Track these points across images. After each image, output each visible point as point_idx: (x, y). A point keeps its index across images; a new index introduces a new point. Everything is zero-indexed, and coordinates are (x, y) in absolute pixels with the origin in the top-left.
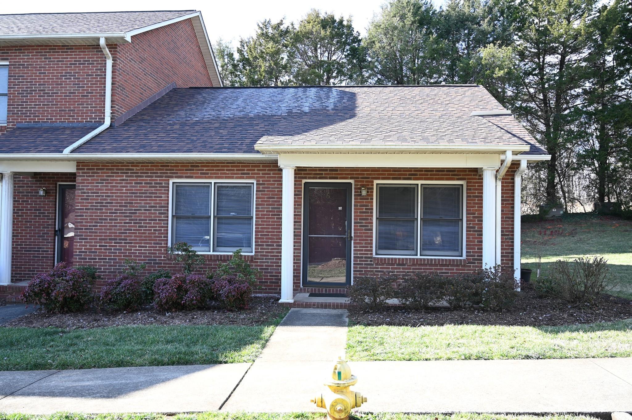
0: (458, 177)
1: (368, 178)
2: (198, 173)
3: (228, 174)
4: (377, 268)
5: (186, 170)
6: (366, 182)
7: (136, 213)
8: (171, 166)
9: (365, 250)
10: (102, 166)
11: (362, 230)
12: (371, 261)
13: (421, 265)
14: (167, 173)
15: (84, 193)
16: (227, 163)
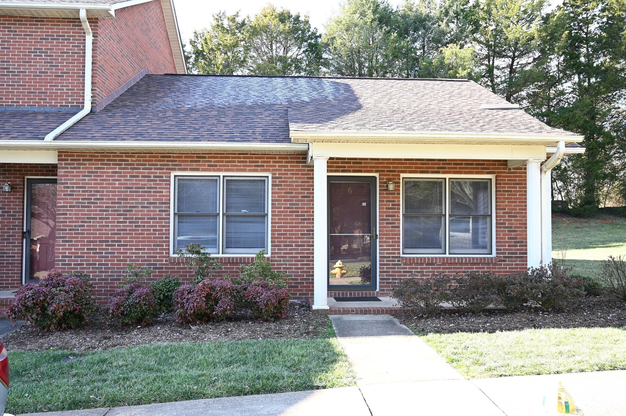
0: (487, 171)
1: (394, 171)
2: (205, 165)
3: (240, 166)
4: (405, 268)
5: (191, 161)
6: (393, 175)
7: (131, 211)
8: (173, 157)
9: (392, 250)
10: (90, 156)
11: (389, 227)
12: (399, 261)
13: (451, 264)
14: (168, 165)
15: (68, 187)
16: (239, 154)
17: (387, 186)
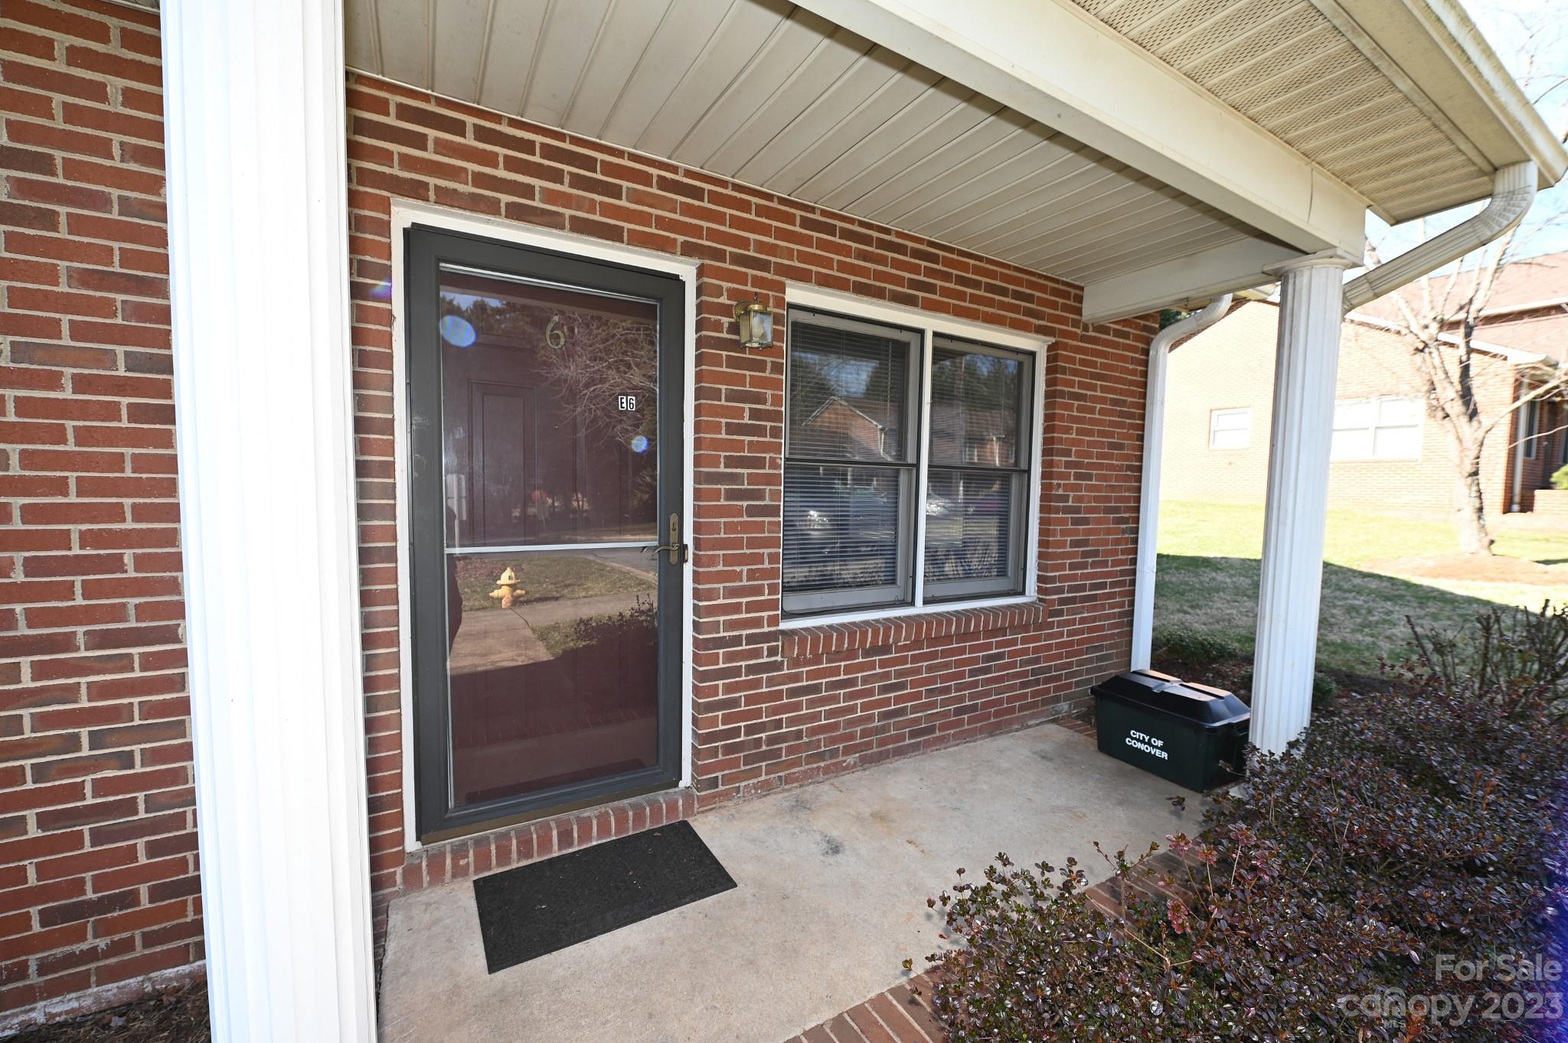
1: (764, 266)
6: (756, 282)
13: (936, 640)
17: (735, 328)
